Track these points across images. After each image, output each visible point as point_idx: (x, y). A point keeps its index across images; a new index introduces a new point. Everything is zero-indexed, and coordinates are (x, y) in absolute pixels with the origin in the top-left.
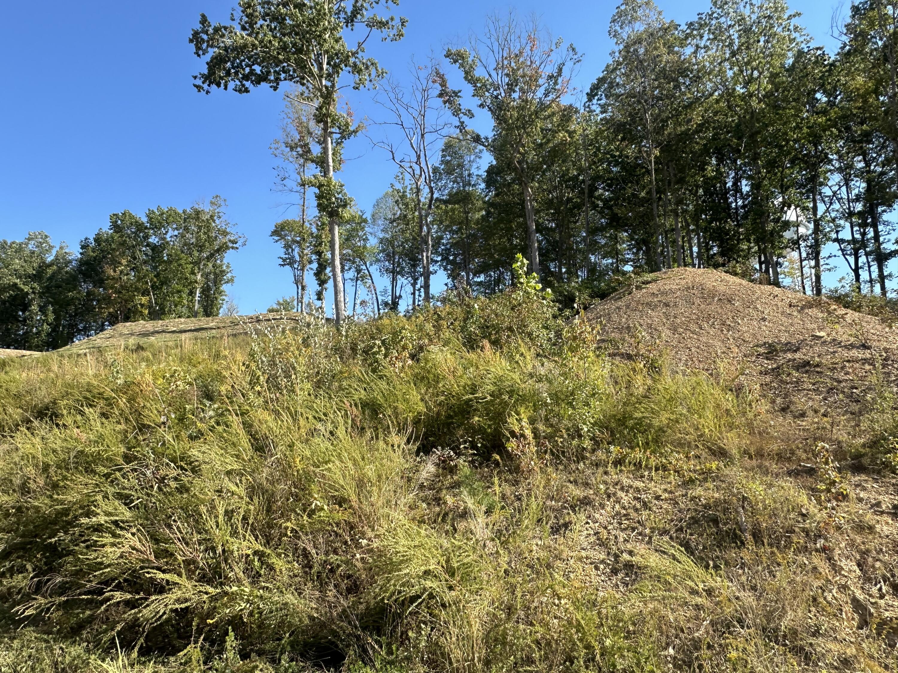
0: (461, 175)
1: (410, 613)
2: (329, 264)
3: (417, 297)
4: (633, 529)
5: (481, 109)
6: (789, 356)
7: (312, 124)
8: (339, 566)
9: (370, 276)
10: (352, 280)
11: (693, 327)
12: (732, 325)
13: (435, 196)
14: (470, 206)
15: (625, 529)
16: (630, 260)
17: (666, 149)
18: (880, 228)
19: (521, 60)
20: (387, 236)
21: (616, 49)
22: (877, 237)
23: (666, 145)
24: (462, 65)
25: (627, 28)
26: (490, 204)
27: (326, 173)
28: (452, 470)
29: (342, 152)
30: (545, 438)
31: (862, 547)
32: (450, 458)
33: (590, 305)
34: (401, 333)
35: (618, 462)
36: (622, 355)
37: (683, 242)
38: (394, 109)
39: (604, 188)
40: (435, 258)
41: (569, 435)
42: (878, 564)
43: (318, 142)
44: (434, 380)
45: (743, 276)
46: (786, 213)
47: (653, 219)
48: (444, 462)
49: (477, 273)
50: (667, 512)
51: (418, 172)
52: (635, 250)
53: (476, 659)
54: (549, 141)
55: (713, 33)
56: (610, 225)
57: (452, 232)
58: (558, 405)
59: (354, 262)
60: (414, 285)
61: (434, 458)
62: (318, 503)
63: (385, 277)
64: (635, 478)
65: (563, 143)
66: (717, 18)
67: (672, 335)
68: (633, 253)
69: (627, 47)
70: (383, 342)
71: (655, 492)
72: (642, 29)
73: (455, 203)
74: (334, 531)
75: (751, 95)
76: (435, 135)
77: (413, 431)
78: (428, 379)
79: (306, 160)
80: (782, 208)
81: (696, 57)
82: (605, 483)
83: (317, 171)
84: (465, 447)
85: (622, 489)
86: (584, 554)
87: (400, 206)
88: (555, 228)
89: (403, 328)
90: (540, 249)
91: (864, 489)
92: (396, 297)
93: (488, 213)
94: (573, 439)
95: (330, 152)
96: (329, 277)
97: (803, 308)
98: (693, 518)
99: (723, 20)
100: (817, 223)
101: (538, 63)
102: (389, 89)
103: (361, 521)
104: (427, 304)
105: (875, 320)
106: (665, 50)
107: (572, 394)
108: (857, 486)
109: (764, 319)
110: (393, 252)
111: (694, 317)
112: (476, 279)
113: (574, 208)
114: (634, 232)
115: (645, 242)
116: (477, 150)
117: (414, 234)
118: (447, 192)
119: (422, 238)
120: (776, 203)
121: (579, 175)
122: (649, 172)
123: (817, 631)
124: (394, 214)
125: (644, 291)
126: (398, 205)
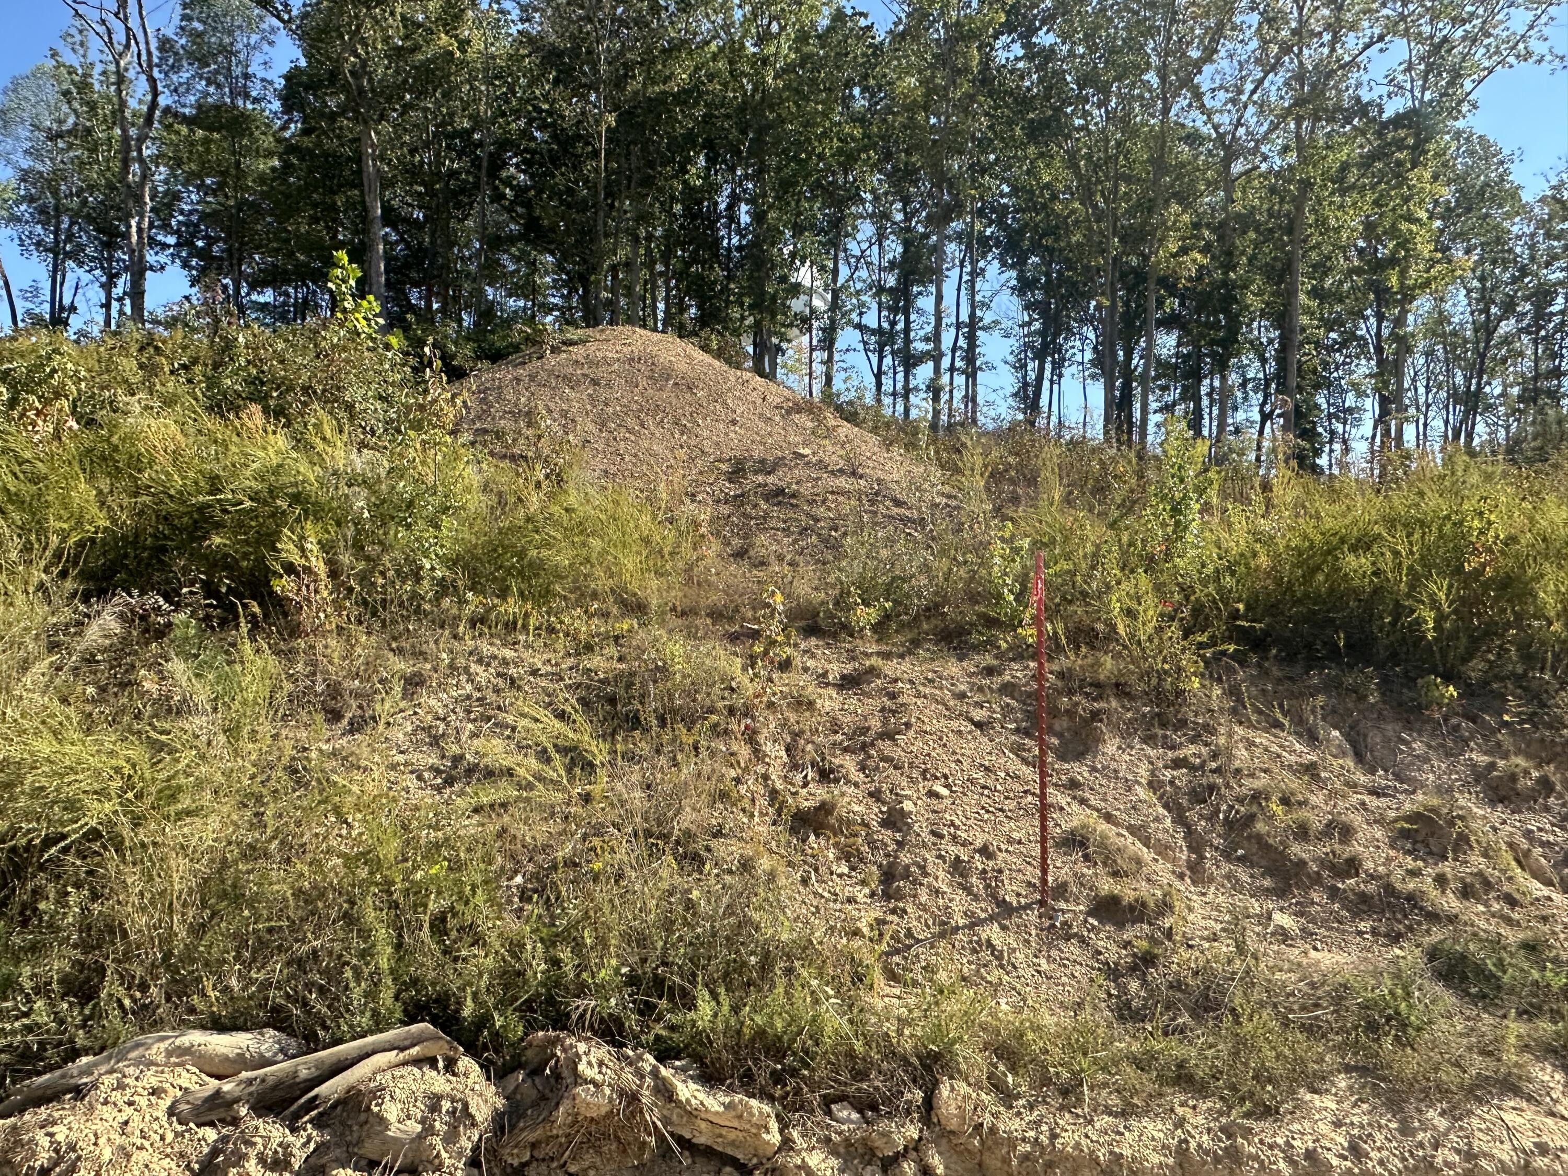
0: (227, 73)
3: (114, 313)
4: (489, 718)
6: (760, 479)
11: (631, 422)
12: (689, 425)
13: (164, 101)
14: (246, 142)
15: (475, 720)
16: (556, 307)
17: (625, 118)
18: (913, 317)
20: (39, 167)
22: (907, 330)
23: (628, 112)
26: (291, 149)
28: (161, 633)
30: (350, 576)
31: (796, 728)
32: (158, 610)
33: (472, 370)
34: (51, 361)
35: (478, 621)
36: (513, 458)
37: (646, 291)
39: (517, 166)
40: (159, 238)
41: (397, 574)
42: (809, 747)
44: (128, 465)
45: (719, 354)
46: (798, 270)
47: (597, 238)
48: (143, 618)
49: (256, 284)
51: (120, 36)
52: (565, 291)
53: (176, 924)
54: (416, 48)
56: (524, 237)
57: (208, 190)
58: (384, 524)
60: (108, 287)
63: (35, 258)
64: (504, 645)
65: (444, 56)
67: (596, 432)
68: (562, 296)
71: (531, 665)
73: (210, 129)
75: (765, 61)
80: (793, 262)
82: (453, 651)
84: (191, 593)
85: (480, 661)
86: (400, 758)
87: (76, 105)
88: (425, 223)
90: (389, 258)
91: (813, 656)
92: (62, 308)
93: (287, 167)
94: (404, 581)
97: (788, 412)
100: (836, 294)
105: (874, 439)
107: (410, 504)
108: (805, 652)
109: (734, 422)
110: (56, 208)
111: (635, 407)
112: (254, 297)
113: (463, 191)
114: (565, 257)
115: (583, 279)
116: (264, 26)
117: (108, 175)
118: (193, 98)
119: (129, 186)
120: (785, 251)
121: (473, 130)
122: (596, 154)
123: (720, 831)
124: (60, 122)
125: (564, 355)
126: (69, 102)
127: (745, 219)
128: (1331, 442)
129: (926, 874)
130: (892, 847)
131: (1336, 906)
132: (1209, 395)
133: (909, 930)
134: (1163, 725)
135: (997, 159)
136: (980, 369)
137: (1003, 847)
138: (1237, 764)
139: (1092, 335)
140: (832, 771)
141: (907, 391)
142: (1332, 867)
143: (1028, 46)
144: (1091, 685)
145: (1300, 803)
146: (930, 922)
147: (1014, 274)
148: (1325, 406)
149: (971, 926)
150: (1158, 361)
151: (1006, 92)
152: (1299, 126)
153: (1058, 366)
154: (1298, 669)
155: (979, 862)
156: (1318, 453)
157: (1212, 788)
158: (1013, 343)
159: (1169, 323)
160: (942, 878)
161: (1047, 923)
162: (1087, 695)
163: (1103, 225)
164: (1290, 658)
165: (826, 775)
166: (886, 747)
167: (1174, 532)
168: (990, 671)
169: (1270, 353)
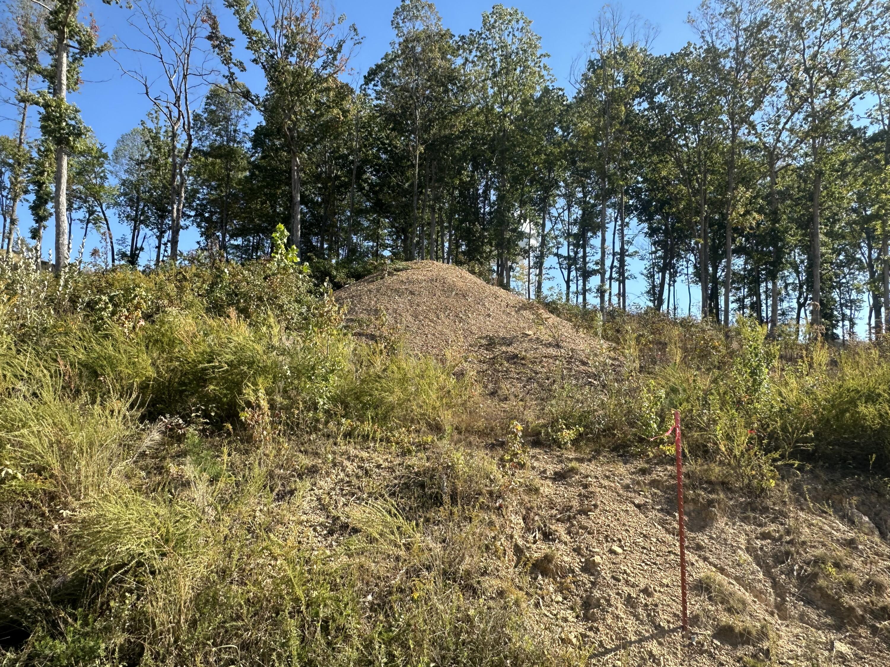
0: (226, 130)
1: (114, 582)
2: (52, 198)
3: (162, 251)
4: (353, 494)
5: (253, 64)
6: (504, 348)
7: (43, 30)
8: (30, 539)
9: (106, 220)
10: (81, 221)
11: (432, 316)
12: (464, 317)
13: (194, 145)
14: (233, 164)
15: (346, 495)
16: (389, 246)
17: (431, 147)
18: (588, 250)
19: (302, 25)
20: (131, 178)
21: (397, 40)
22: (584, 256)
23: (431, 144)
24: (237, 12)
25: (408, 24)
26: (254, 166)
27: (56, 91)
28: (180, 439)
29: (80, 70)
30: (281, 409)
31: (529, 505)
32: (178, 426)
33: (345, 284)
34: (134, 290)
35: (348, 435)
36: (367, 336)
37: (438, 237)
38: (153, 38)
39: (371, 172)
40: (188, 212)
41: (305, 407)
42: (537, 518)
43: (49, 51)
44: (169, 345)
45: (480, 275)
46: (522, 224)
47: (413, 210)
48: (171, 430)
49: (234, 235)
50: (385, 479)
51: (175, 114)
52: (394, 237)
53: (182, 621)
54: (322, 115)
55: (480, 52)
56: (373, 210)
57: (211, 188)
58: (299, 378)
59: (85, 201)
60: (160, 238)
61: (160, 425)
62: (10, 471)
63: (125, 223)
64: (362, 449)
65: (335, 119)
66: (485, 39)
67: (413, 321)
68: (393, 240)
69: (406, 41)
70: (111, 299)
71: (377, 462)
72: (421, 28)
73: (216, 157)
74: (28, 502)
75: (505, 116)
76: (199, 80)
77: (138, 397)
78: (163, 343)
79: (31, 69)
80: (519, 221)
81: (464, 69)
82: (334, 453)
83: (44, 86)
84: (197, 416)
85: (348, 459)
86: (304, 518)
87: (151, 147)
88: (321, 203)
89: (138, 286)
90: (303, 221)
91: (537, 459)
92: (136, 249)
93: (252, 174)
94: (309, 411)
95: (65, 68)
96: (51, 214)
97: (519, 310)
98: (405, 483)
99: (489, 42)
100: (544, 237)
101: (318, 33)
102: (149, 14)
103: (64, 490)
104: (172, 261)
105: (569, 325)
106: (439, 55)
107: (313, 368)
108: (533, 457)
109: (489, 315)
110: (138, 198)
111: (434, 307)
112: (232, 242)
113: (341, 186)
114: (395, 219)
115: (404, 231)
116: (246, 107)
117: (164, 181)
118: (208, 143)
119: (174, 188)
120: (515, 215)
121: (349, 154)
122: (413, 166)
123: (485, 572)
124: (143, 156)
125: (395, 277)
126: (148, 146)
127: (493, 198)
128: (843, 320)
129: (610, 605)
130: (589, 585)
131: (877, 639)
132: (765, 292)
133: (601, 642)
134: (753, 510)
135: (635, 163)
136: (628, 278)
137: (657, 589)
138: (803, 538)
139: (692, 258)
140: (551, 534)
141: (585, 292)
142: (872, 612)
143: (651, 103)
144: (706, 482)
145: (847, 567)
146: (614, 638)
147: (646, 225)
148: (838, 299)
149: (640, 641)
150: (734, 274)
151: (639, 128)
152: (814, 142)
153: (673, 276)
154: (838, 475)
155: (642, 598)
156: (835, 326)
157: (788, 554)
158: (647, 263)
159: (739, 251)
160: (620, 609)
161: (687, 642)
162: (705, 489)
163: (698, 197)
164: (831, 468)
165: (548, 536)
166: (582, 518)
167: (753, 386)
168: (643, 472)
169: (802, 268)
